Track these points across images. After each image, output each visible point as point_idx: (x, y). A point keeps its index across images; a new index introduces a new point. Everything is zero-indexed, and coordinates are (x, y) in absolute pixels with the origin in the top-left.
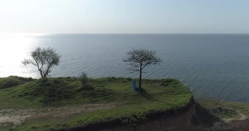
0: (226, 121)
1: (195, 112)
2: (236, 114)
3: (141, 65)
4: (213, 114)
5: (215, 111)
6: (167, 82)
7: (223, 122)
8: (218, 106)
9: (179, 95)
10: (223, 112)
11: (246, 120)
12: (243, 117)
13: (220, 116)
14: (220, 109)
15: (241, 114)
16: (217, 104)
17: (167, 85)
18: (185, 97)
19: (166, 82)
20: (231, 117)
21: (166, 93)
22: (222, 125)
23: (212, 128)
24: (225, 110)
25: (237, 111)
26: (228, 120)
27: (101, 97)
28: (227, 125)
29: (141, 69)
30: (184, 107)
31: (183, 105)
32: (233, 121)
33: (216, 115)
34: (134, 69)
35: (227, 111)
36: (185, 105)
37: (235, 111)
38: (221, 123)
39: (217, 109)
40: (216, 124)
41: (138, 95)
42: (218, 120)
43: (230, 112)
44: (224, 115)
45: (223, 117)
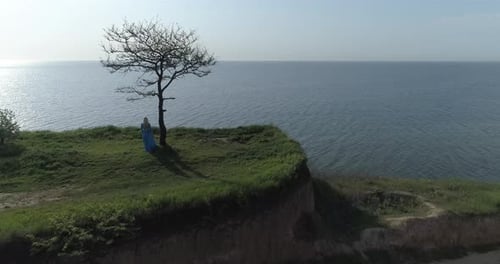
0: (392, 224)
1: (313, 204)
2: (416, 205)
3: (161, 77)
4: (362, 208)
5: (366, 200)
6: (251, 133)
7: (385, 226)
8: (376, 188)
9: (269, 160)
10: (386, 202)
11: (441, 217)
12: (434, 211)
13: (378, 212)
14: (379, 194)
15: (428, 204)
16: (371, 183)
17: (248, 139)
18: (282, 162)
19: (246, 134)
20: (406, 212)
21: (235, 157)
22: (382, 235)
23: (357, 245)
24: (392, 197)
25: (420, 197)
26: (397, 221)
27: (31, 173)
28: (395, 232)
29: (161, 91)
30: (273, 188)
31: (270, 183)
32: (409, 221)
33: (368, 209)
34: (140, 89)
35: (394, 199)
36: (277, 184)
37: (414, 198)
38: (378, 229)
39: (372, 195)
40: (367, 233)
41: (152, 164)
42: (372, 221)
43: (402, 200)
44: (390, 210)
45: (385, 214)
